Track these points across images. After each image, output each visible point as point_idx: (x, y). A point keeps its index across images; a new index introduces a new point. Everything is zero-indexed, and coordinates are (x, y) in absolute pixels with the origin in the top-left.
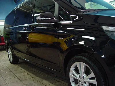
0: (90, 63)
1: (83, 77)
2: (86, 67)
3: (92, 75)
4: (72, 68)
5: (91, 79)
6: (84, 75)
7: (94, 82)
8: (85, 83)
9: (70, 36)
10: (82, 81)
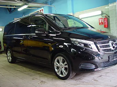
0: (65, 56)
1: (62, 65)
2: (63, 59)
3: (66, 63)
4: (56, 61)
5: (65, 65)
6: (62, 64)
7: (67, 66)
8: (62, 68)
9: (55, 42)
10: (61, 67)
